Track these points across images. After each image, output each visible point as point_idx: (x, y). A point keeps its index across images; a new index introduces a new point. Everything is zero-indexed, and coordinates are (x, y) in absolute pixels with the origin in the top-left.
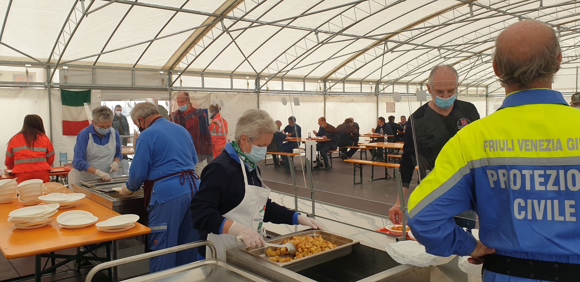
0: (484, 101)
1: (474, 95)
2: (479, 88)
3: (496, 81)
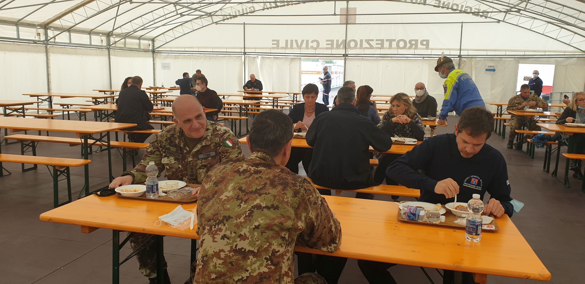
0: (151, 57)
1: (136, 49)
2: (142, 41)
3: (163, 34)
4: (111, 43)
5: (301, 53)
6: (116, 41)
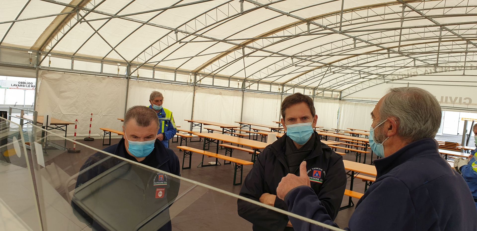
0: (338, 103)
1: (329, 97)
2: (334, 93)
3: (348, 88)
4: (315, 94)
5: (454, 107)
6: (319, 93)
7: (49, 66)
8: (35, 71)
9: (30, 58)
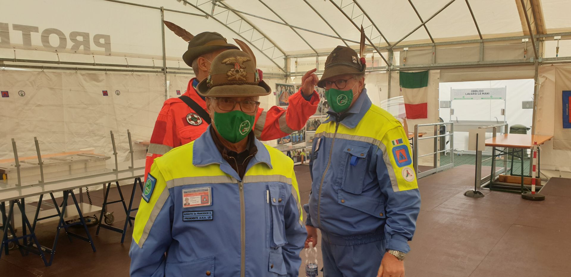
7: (557, 56)
8: (534, 67)
9: (524, 49)
